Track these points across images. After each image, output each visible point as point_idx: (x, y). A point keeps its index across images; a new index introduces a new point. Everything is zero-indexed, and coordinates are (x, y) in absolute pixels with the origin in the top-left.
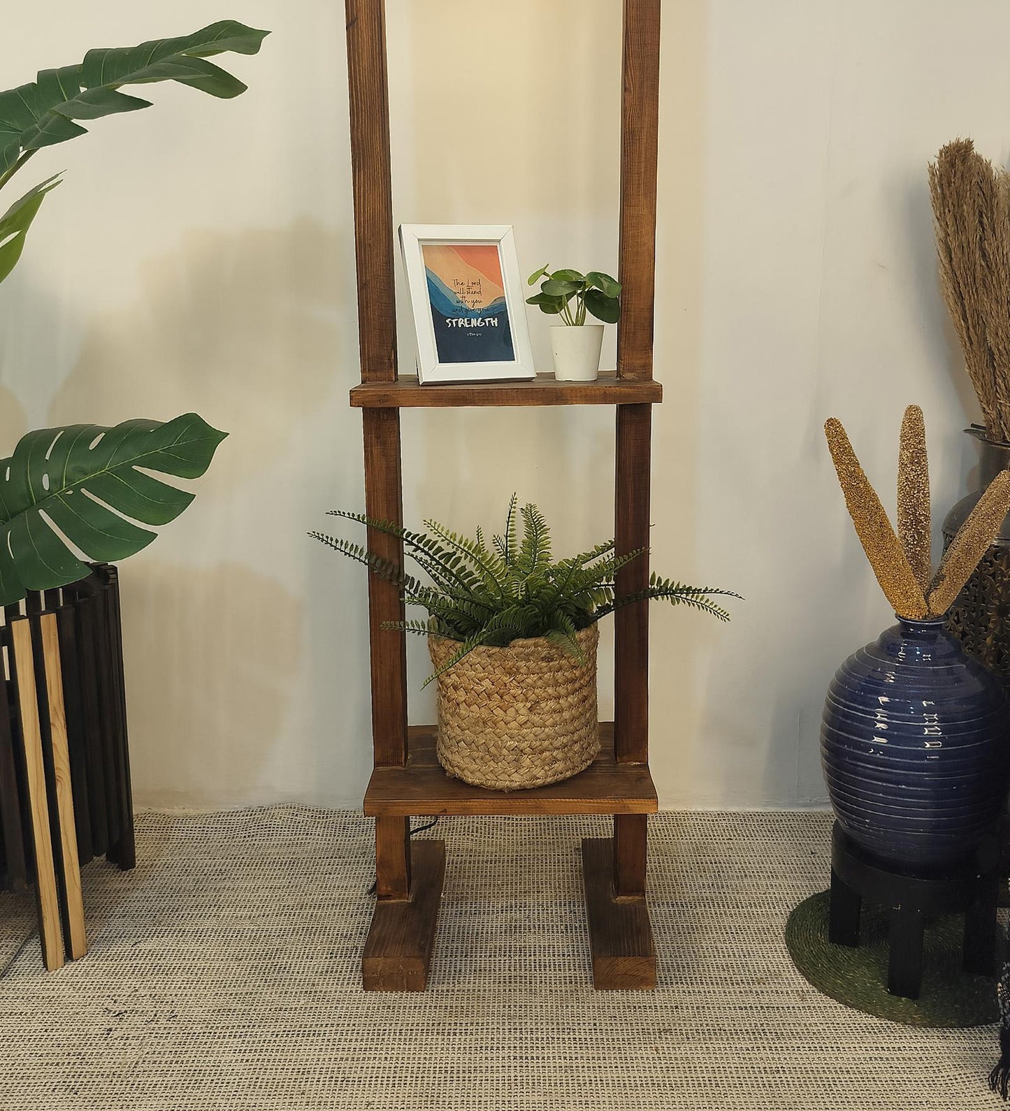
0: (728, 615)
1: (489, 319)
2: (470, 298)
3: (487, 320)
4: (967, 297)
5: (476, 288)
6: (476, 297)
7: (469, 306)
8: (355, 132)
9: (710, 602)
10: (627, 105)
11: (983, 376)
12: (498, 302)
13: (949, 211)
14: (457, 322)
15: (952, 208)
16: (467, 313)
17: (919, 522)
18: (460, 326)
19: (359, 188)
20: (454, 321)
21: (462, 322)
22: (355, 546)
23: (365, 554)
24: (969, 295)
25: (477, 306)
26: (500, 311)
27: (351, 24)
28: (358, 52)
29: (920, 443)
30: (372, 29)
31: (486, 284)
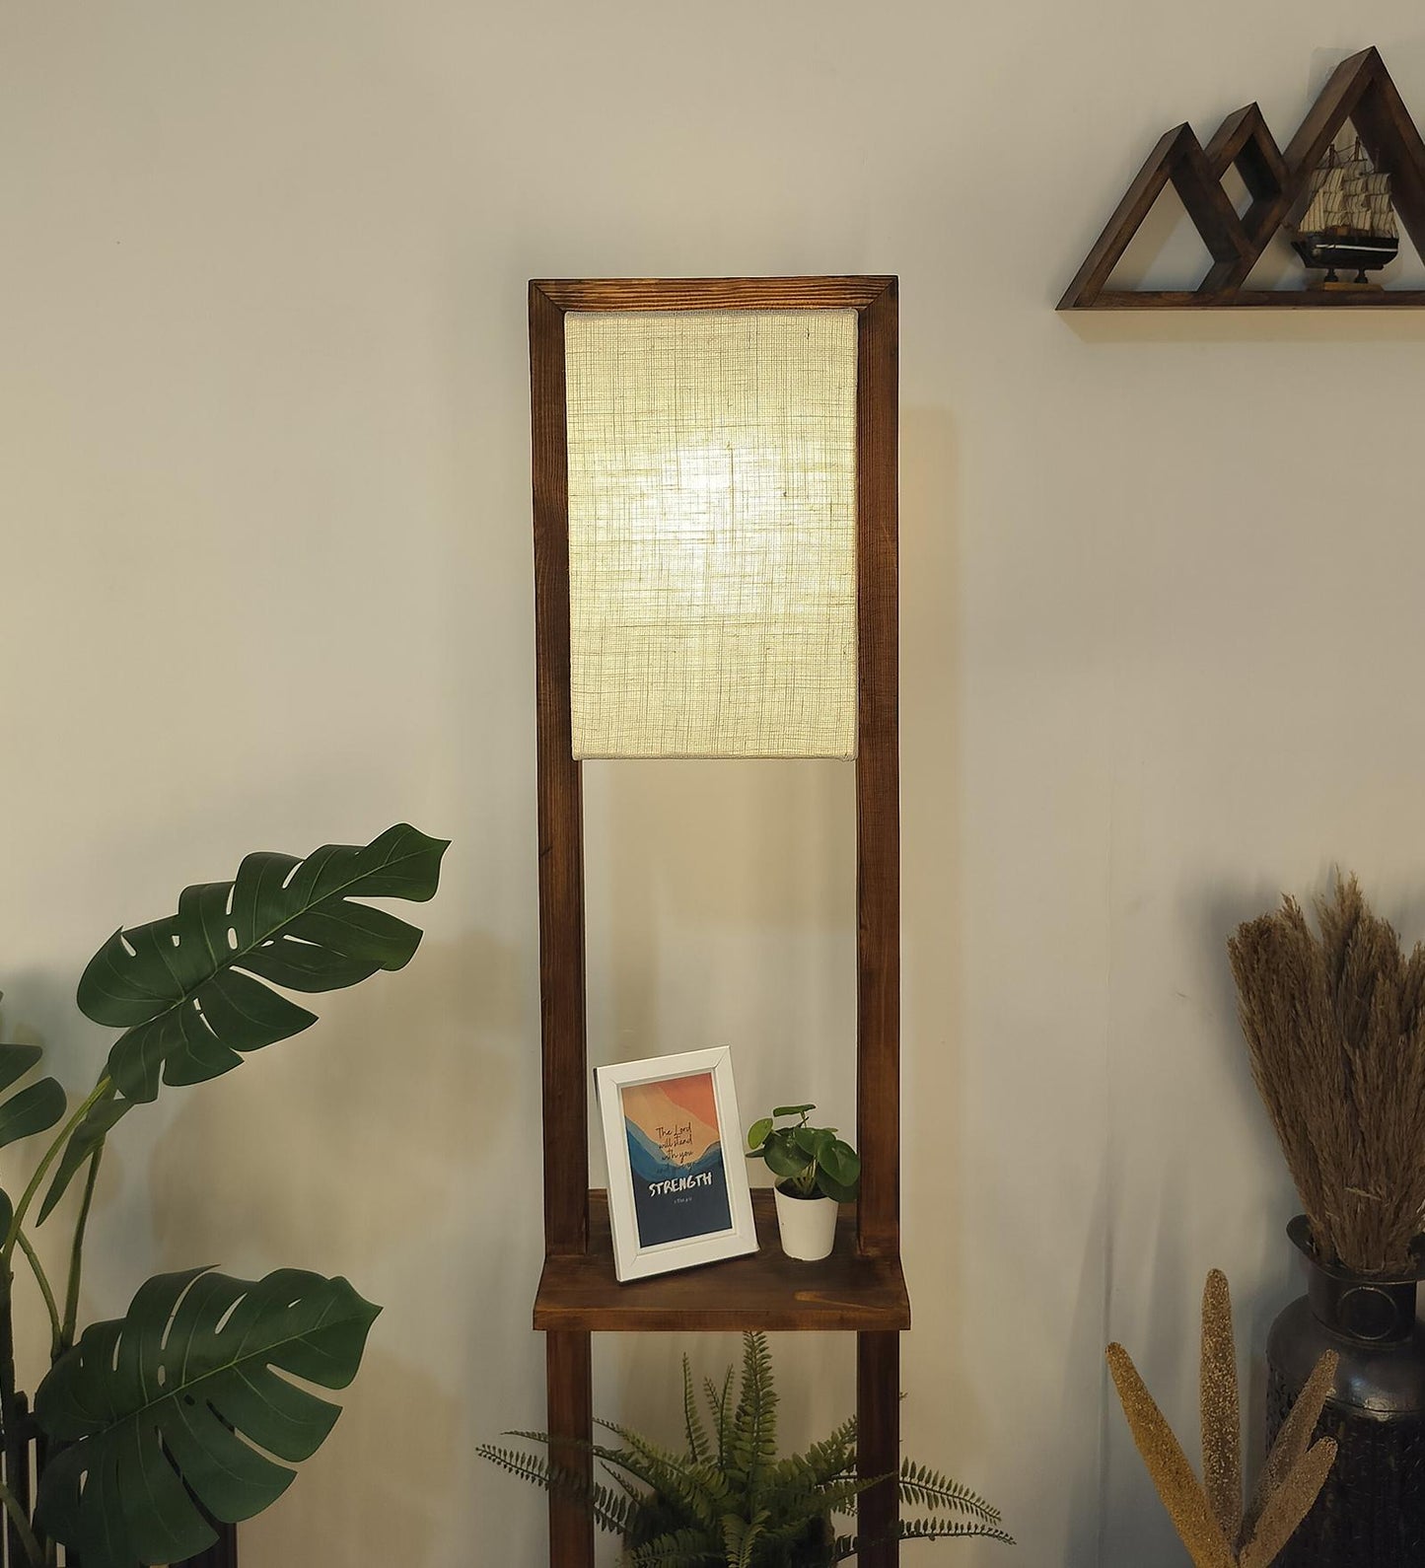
0: (999, 1513)
1: (701, 1176)
2: (677, 1150)
3: (698, 1178)
4: (1281, 1091)
5: (685, 1136)
6: (685, 1148)
7: (677, 1162)
8: (546, 971)
9: (976, 1498)
10: (864, 944)
11: (1307, 1181)
12: (711, 1151)
13: (1254, 997)
14: (662, 1187)
15: (1257, 993)
16: (674, 1173)
17: (1226, 1442)
18: (666, 1192)
19: (549, 1034)
20: (658, 1186)
21: (668, 1186)
22: (533, 1458)
23: (545, 1467)
24: (1283, 1088)
25: (688, 1160)
26: (714, 1163)
27: (544, 852)
28: (552, 885)
29: (1224, 1330)
30: (568, 859)
31: (698, 1127)
